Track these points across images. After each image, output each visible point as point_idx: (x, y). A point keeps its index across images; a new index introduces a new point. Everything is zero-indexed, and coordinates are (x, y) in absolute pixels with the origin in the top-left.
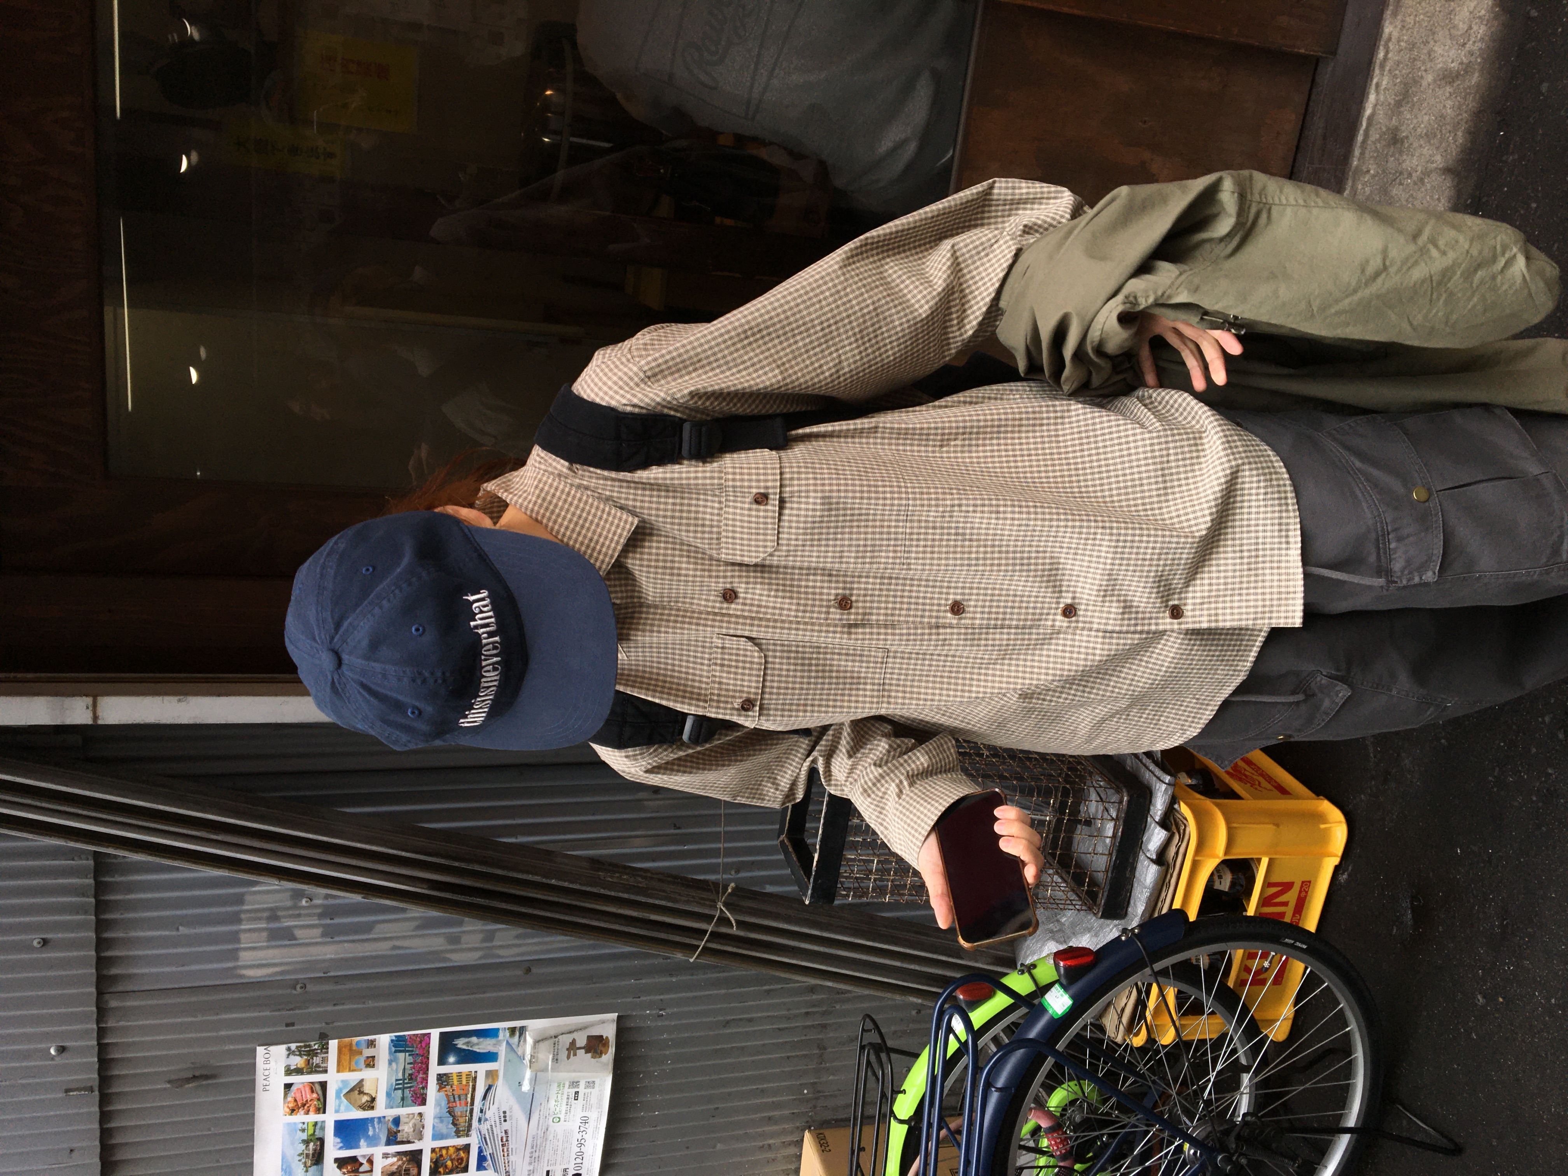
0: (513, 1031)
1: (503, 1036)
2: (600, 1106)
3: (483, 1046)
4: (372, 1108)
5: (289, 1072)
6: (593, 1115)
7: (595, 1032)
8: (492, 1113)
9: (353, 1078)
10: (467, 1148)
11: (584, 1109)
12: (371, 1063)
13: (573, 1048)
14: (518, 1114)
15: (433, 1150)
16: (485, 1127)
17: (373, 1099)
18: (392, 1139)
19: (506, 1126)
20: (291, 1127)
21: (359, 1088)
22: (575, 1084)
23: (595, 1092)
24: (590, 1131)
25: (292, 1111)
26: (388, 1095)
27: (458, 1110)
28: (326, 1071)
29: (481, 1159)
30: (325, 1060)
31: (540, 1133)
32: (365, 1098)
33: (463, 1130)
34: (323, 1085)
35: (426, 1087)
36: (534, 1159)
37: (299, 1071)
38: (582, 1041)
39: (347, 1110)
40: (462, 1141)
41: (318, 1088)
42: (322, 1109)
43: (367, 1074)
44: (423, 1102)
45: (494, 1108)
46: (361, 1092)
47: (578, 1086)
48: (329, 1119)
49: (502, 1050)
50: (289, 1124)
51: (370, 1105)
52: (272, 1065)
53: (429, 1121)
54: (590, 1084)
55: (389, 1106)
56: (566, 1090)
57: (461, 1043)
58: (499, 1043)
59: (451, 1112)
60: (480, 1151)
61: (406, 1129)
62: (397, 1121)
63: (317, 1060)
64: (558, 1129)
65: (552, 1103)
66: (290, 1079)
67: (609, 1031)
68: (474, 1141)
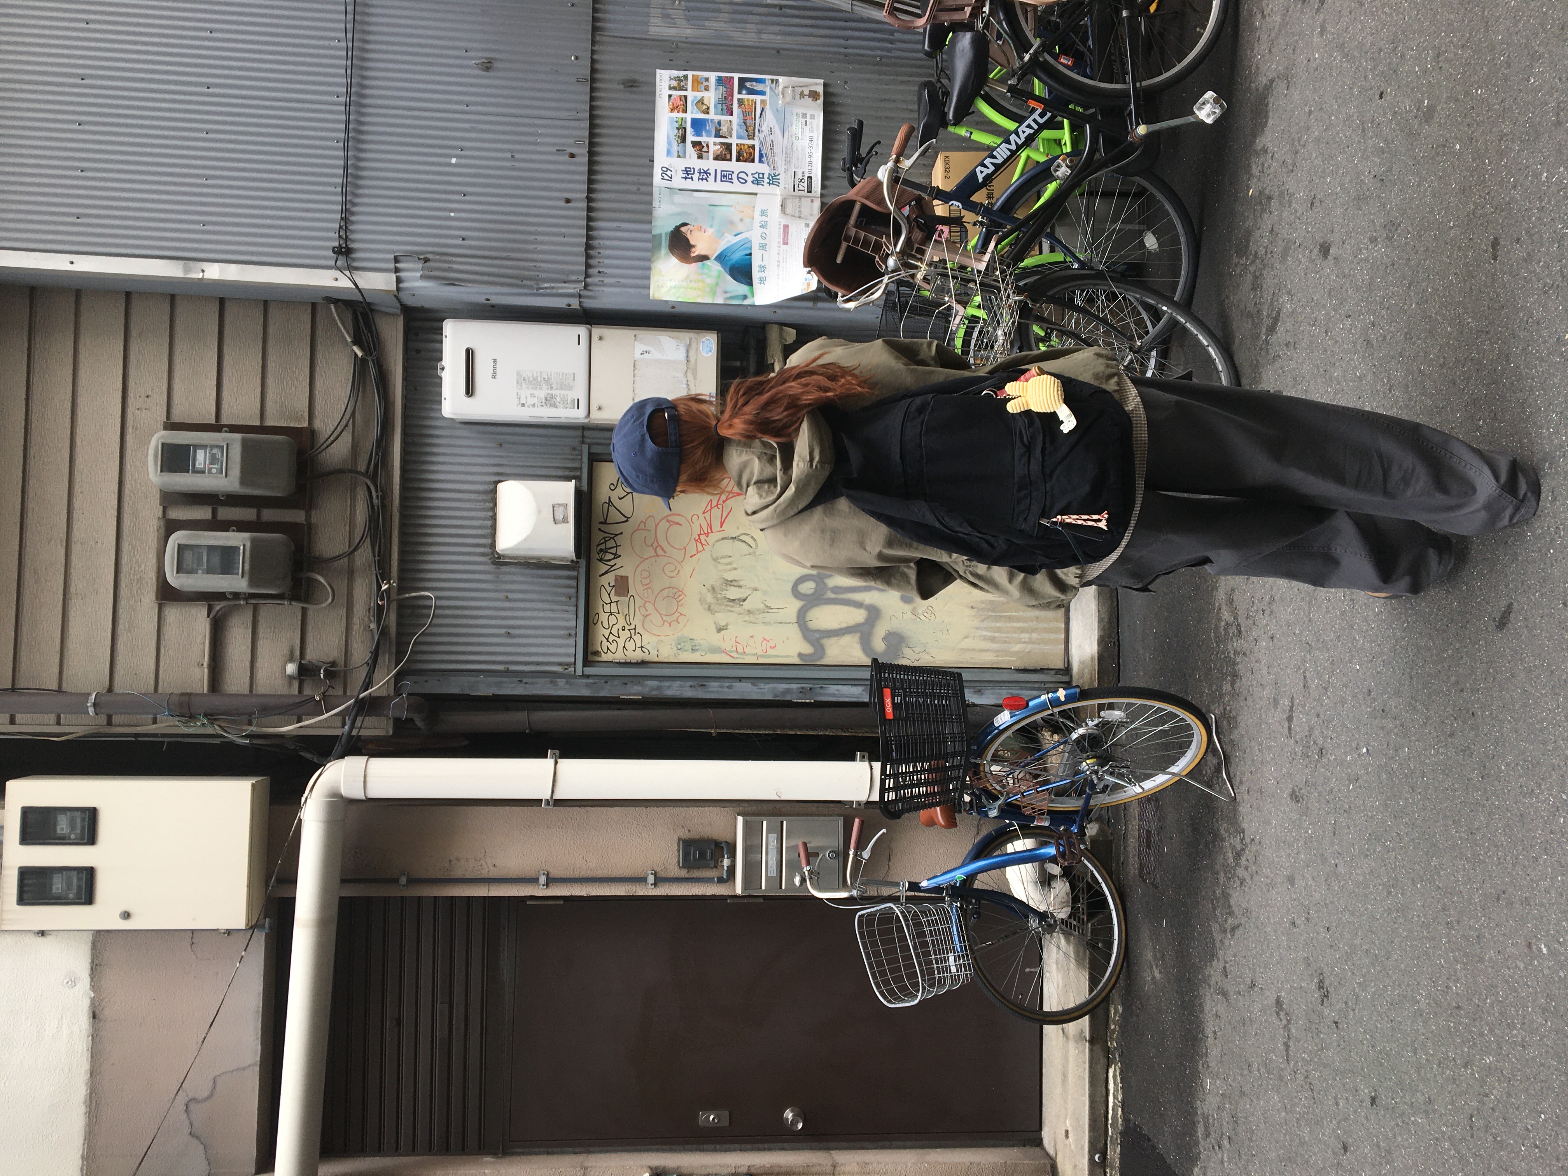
0: (772, 80)
1: (768, 83)
2: (818, 130)
3: (759, 87)
4: (708, 113)
5: (671, 88)
6: (815, 135)
7: (813, 88)
8: (764, 128)
9: (699, 95)
10: (753, 147)
11: (811, 131)
12: (707, 89)
13: (802, 95)
14: (777, 131)
15: (737, 145)
16: (762, 136)
17: (708, 108)
18: (718, 135)
19: (772, 137)
20: (671, 118)
21: (701, 101)
22: (804, 115)
23: (815, 121)
24: (814, 146)
25: (672, 110)
26: (715, 107)
27: (748, 122)
28: (686, 90)
29: (761, 156)
30: (686, 84)
31: (789, 145)
32: (705, 107)
33: (751, 136)
34: (686, 97)
35: (732, 104)
36: (788, 162)
37: (674, 88)
38: (806, 92)
39: (697, 113)
40: (751, 142)
41: (683, 99)
42: (685, 111)
43: (705, 94)
44: (732, 115)
45: (765, 124)
46: (703, 103)
47: (806, 117)
48: (689, 116)
49: (768, 90)
50: (670, 118)
51: (707, 112)
52: (663, 84)
53: (735, 127)
54: (812, 117)
55: (716, 114)
56: (801, 119)
57: (748, 84)
58: (766, 86)
59: (745, 123)
60: (760, 151)
61: (724, 129)
62: (719, 123)
63: (682, 84)
64: (798, 144)
65: (794, 126)
66: (671, 92)
67: (820, 90)
68: (756, 143)
